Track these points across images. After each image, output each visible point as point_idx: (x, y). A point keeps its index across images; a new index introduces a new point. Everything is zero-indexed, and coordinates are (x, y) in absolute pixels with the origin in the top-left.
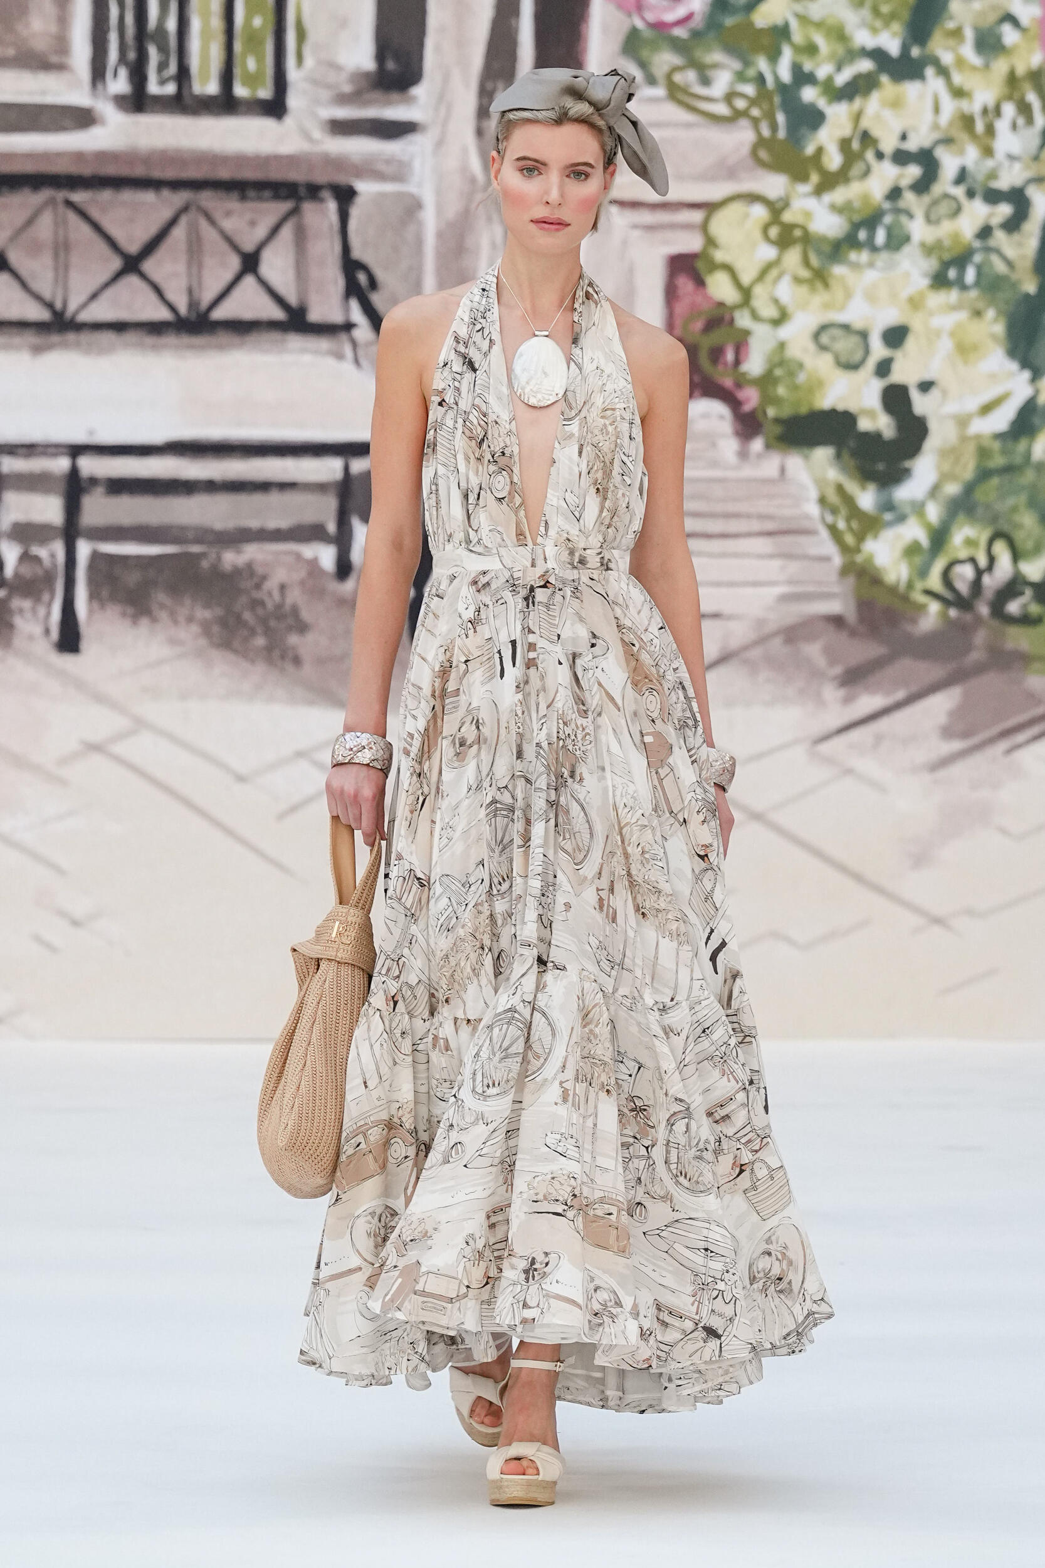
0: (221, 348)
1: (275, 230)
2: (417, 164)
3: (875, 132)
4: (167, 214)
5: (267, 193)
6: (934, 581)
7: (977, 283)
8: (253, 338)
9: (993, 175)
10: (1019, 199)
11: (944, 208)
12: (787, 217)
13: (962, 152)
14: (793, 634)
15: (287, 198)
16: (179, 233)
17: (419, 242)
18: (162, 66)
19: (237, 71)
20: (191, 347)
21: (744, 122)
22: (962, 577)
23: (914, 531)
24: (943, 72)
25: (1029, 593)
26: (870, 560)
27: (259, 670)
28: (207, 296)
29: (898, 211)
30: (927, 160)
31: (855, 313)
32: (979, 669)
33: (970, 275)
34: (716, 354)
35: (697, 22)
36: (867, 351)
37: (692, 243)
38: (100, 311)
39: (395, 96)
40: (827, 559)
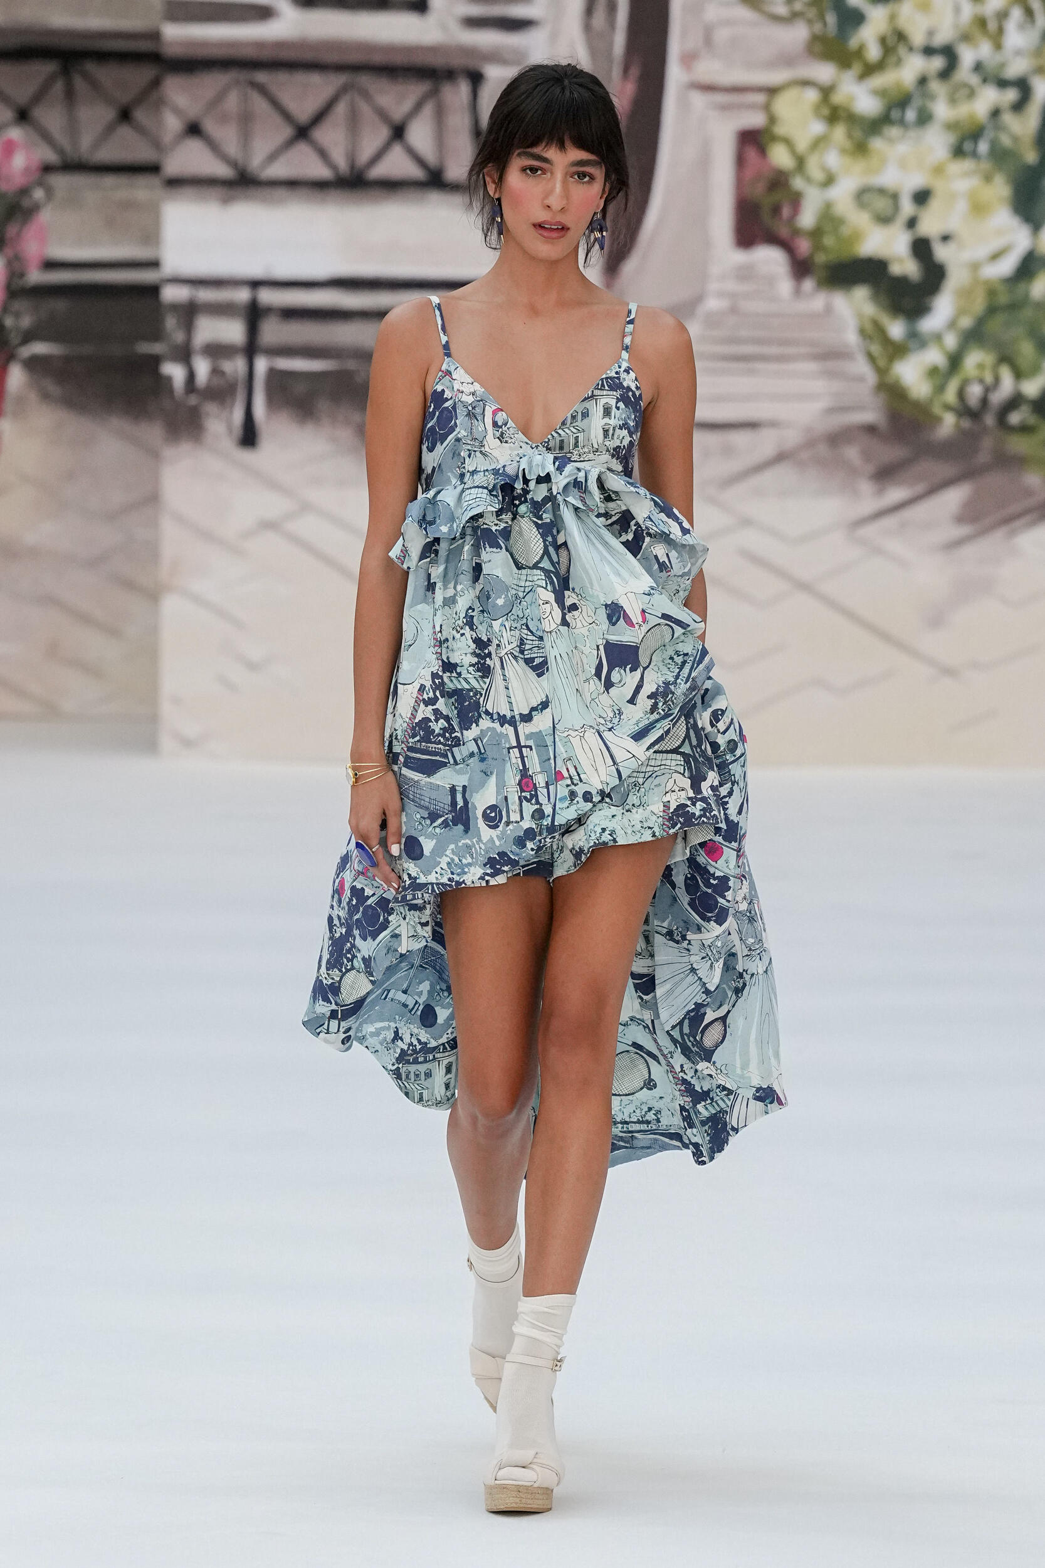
0: (373, 201)
1: (418, 107)
3: (907, 30)
4: (330, 92)
5: (412, 76)
6: (950, 395)
7: (989, 154)
8: (401, 194)
9: (1002, 65)
10: (1023, 86)
11: (964, 92)
12: (838, 98)
13: (976, 46)
14: (837, 439)
15: (428, 80)
16: (341, 108)
20: (349, 202)
21: (800, 22)
22: (973, 394)
23: (934, 356)
25: (1026, 407)
26: (898, 379)
28: (363, 158)
29: (925, 95)
31: (889, 178)
32: (986, 468)
33: (983, 147)
34: (776, 210)
36: (896, 207)
37: (756, 120)
38: (279, 170)
40: (861, 379)
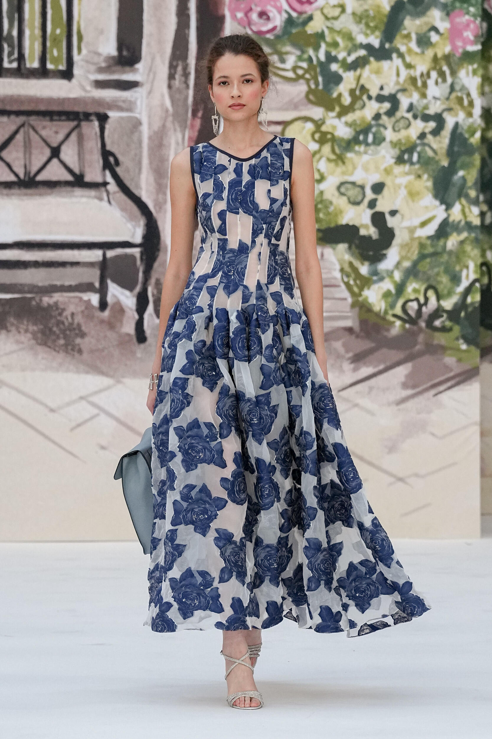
0: (41, 195)
1: (68, 136)
2: (139, 103)
3: (367, 86)
4: (14, 128)
5: (64, 118)
6: (398, 310)
7: (418, 162)
8: (57, 190)
9: (426, 107)
10: (439, 119)
11: (402, 124)
12: (324, 128)
13: (411, 96)
15: (73, 120)
16: (19, 137)
17: (140, 142)
18: (10, 54)
19: (48, 56)
20: (26, 195)
21: (302, 81)
22: (412, 308)
23: (387, 285)
24: (401, 56)
25: (445, 315)
26: (366, 299)
27: (61, 357)
28: (34, 169)
29: (379, 125)
30: (393, 100)
31: (358, 177)
32: (421, 354)
33: (415, 157)
35: (278, 31)
36: (364, 195)
39: (127, 68)
40: (345, 299)
